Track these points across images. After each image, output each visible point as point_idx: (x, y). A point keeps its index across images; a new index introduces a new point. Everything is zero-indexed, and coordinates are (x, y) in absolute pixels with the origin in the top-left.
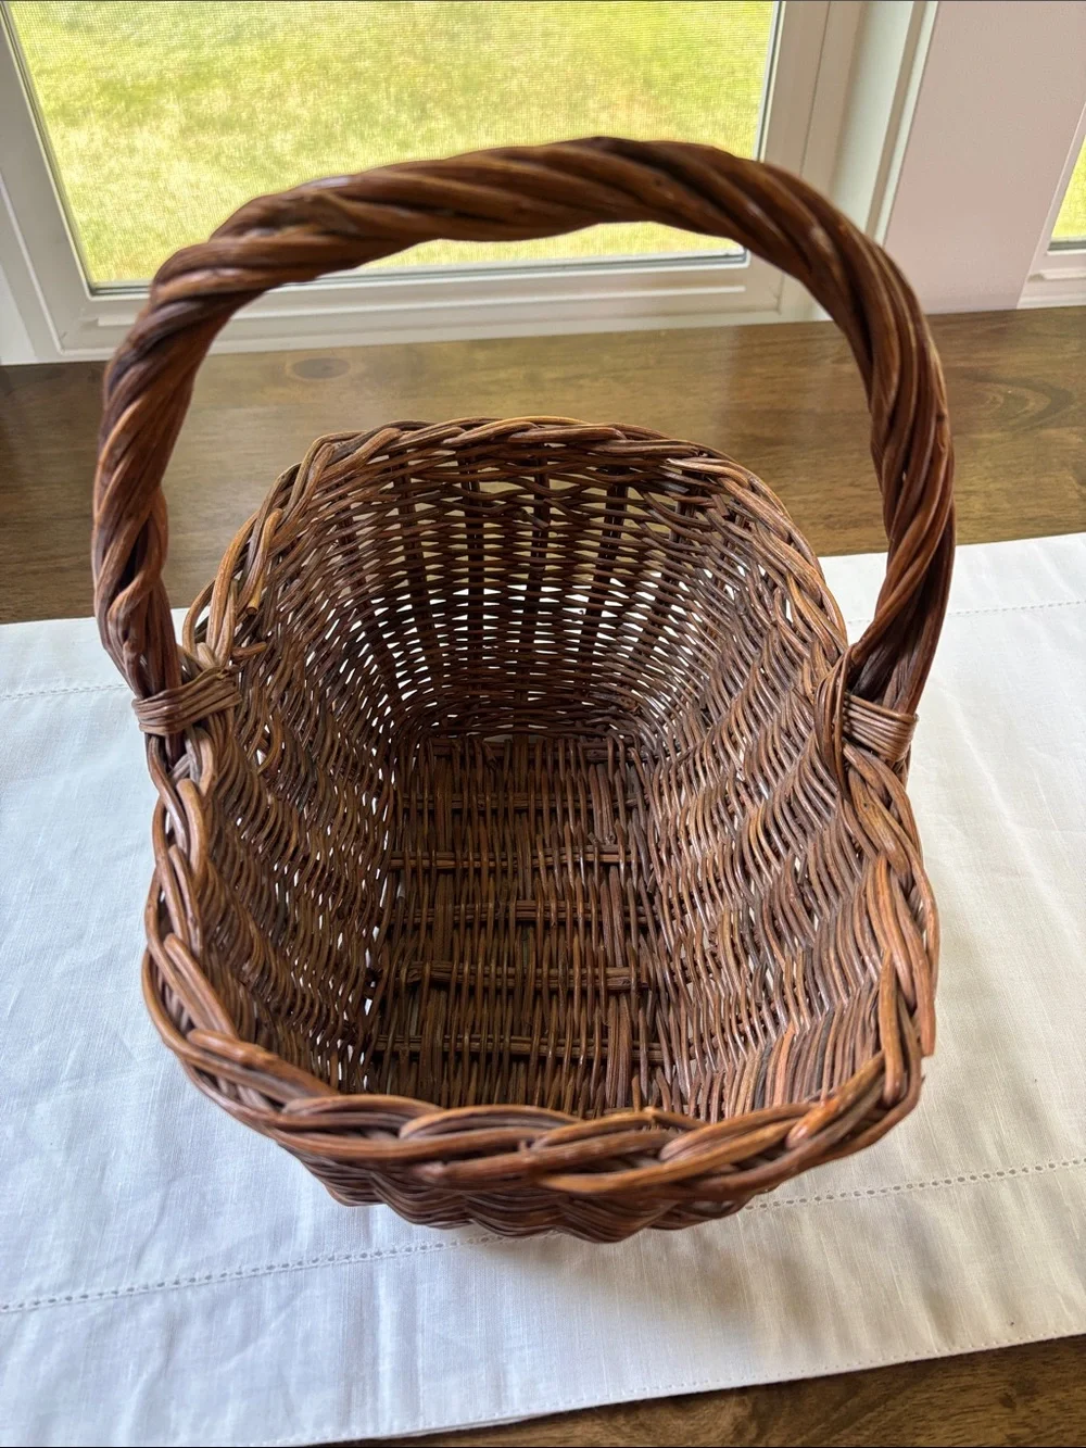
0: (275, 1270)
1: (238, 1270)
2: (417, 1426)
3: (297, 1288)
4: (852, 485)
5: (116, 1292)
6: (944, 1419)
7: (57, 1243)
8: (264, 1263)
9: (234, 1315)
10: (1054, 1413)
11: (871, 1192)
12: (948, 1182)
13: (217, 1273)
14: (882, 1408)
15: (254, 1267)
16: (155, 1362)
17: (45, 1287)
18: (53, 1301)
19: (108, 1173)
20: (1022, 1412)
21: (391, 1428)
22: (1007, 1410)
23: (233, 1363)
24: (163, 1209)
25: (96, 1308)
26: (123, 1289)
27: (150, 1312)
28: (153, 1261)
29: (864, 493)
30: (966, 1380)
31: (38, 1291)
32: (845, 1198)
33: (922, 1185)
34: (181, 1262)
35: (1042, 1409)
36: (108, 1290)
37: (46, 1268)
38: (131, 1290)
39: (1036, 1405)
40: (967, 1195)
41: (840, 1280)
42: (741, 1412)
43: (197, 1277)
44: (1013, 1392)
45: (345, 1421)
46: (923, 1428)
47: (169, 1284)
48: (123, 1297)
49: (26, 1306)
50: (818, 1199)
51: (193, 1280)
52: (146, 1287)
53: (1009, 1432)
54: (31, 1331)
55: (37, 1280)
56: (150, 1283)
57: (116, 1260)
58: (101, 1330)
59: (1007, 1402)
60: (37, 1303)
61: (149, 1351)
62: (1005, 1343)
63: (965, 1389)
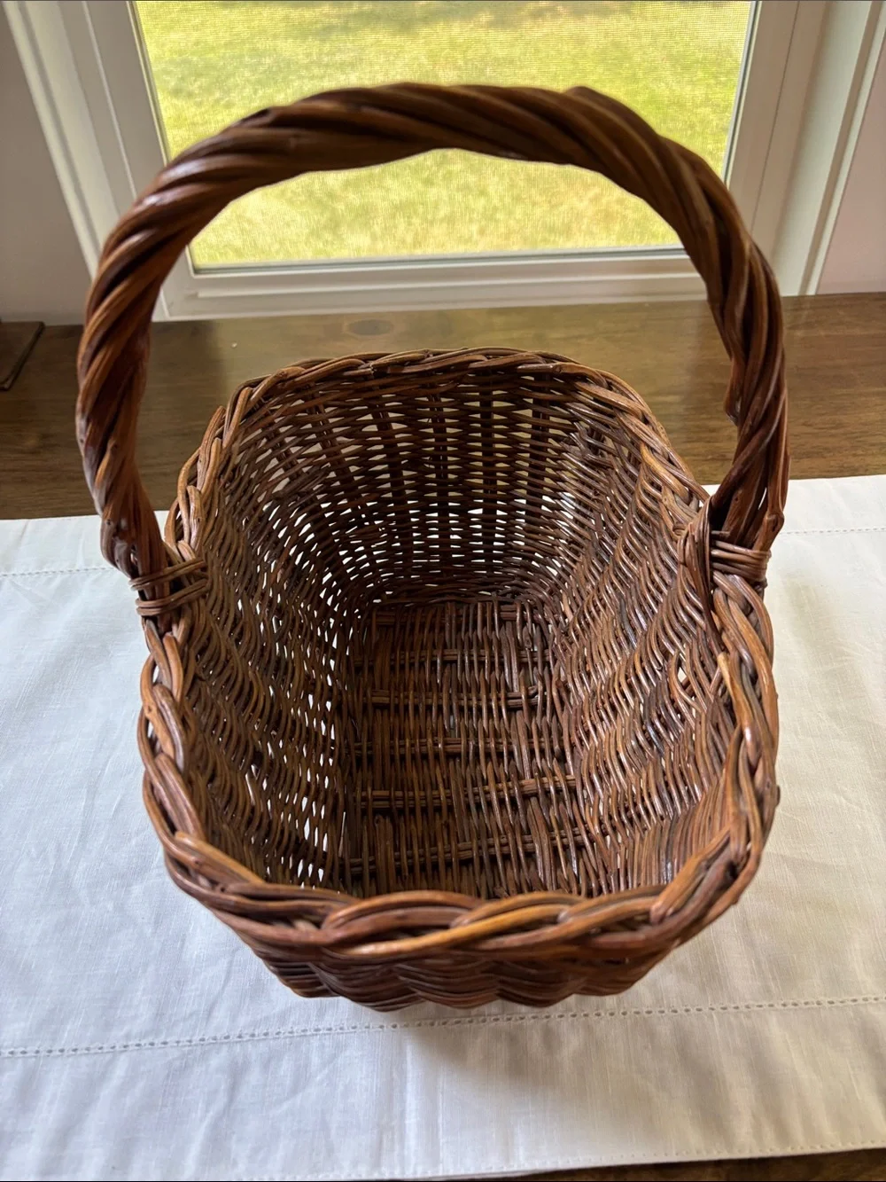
0: (321, 1032)
1: (290, 1030)
2: (437, 1172)
3: (339, 1048)
4: (804, 424)
7: (145, 998)
8: (313, 1025)
11: (832, 1003)
13: (273, 1030)
15: (303, 1028)
18: (139, 1045)
19: (187, 944)
21: (415, 1172)
23: (285, 1106)
24: (229, 973)
25: (174, 1053)
26: (196, 1039)
27: (217, 1060)
28: (220, 1015)
29: (816, 431)
31: (128, 1036)
32: (808, 1006)
34: (243, 1020)
36: (184, 1039)
37: (136, 1017)
38: (203, 1040)
41: (805, 1075)
45: (377, 1165)
47: (233, 1038)
48: (196, 1045)
49: (117, 1048)
50: (784, 1005)
51: (253, 1035)
52: (215, 1039)
55: (126, 1029)
56: (219, 1036)
57: (191, 1015)
58: (178, 1072)
60: (125, 1047)
61: (216, 1091)
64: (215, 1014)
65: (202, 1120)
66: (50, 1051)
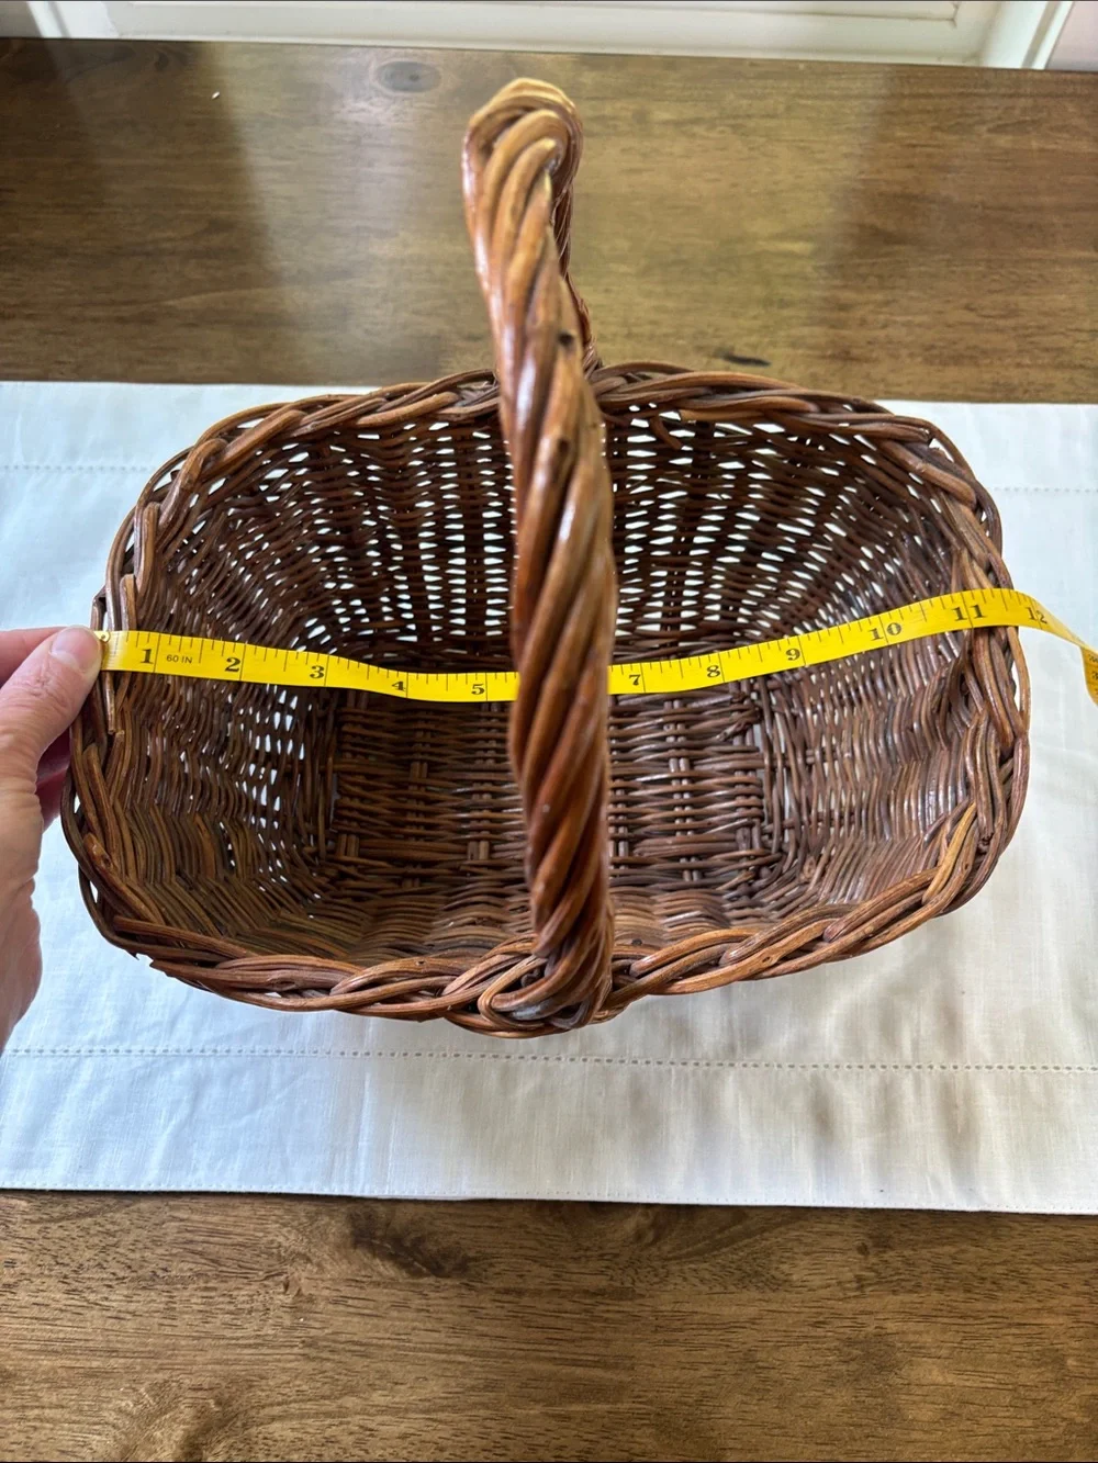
0: (282, 1054)
1: (252, 1049)
2: (385, 1191)
3: (298, 1071)
5: (154, 1051)
6: (806, 1254)
7: (108, 1004)
8: (273, 1047)
9: (247, 1082)
10: (899, 1265)
11: (791, 1066)
12: (861, 1067)
13: (235, 1048)
14: (758, 1237)
15: (265, 1049)
16: (183, 1111)
17: (98, 1039)
18: (103, 1051)
20: (873, 1260)
21: (363, 1190)
22: (860, 1256)
23: (244, 1121)
25: (137, 1063)
26: (159, 1050)
27: (180, 1072)
28: (184, 1026)
30: (833, 1227)
31: (92, 1042)
32: (767, 1067)
33: (837, 1067)
34: (206, 1035)
35: (890, 1260)
36: (148, 1049)
37: (100, 1023)
38: (166, 1051)
39: (886, 1256)
40: (874, 1081)
42: (645, 1222)
43: (219, 1049)
44: (869, 1244)
45: (328, 1178)
46: (788, 1258)
47: (196, 1051)
48: (159, 1056)
49: (82, 1053)
50: (744, 1064)
51: (215, 1051)
52: (178, 1051)
53: (858, 1273)
54: (86, 1073)
55: (87, 1037)
56: (182, 1049)
57: (155, 1025)
59: (863, 1250)
60: (91, 1051)
61: (179, 1102)
62: (871, 1205)
63: (830, 1234)
64: (179, 1026)
65: (165, 1127)
66: (16, 1051)
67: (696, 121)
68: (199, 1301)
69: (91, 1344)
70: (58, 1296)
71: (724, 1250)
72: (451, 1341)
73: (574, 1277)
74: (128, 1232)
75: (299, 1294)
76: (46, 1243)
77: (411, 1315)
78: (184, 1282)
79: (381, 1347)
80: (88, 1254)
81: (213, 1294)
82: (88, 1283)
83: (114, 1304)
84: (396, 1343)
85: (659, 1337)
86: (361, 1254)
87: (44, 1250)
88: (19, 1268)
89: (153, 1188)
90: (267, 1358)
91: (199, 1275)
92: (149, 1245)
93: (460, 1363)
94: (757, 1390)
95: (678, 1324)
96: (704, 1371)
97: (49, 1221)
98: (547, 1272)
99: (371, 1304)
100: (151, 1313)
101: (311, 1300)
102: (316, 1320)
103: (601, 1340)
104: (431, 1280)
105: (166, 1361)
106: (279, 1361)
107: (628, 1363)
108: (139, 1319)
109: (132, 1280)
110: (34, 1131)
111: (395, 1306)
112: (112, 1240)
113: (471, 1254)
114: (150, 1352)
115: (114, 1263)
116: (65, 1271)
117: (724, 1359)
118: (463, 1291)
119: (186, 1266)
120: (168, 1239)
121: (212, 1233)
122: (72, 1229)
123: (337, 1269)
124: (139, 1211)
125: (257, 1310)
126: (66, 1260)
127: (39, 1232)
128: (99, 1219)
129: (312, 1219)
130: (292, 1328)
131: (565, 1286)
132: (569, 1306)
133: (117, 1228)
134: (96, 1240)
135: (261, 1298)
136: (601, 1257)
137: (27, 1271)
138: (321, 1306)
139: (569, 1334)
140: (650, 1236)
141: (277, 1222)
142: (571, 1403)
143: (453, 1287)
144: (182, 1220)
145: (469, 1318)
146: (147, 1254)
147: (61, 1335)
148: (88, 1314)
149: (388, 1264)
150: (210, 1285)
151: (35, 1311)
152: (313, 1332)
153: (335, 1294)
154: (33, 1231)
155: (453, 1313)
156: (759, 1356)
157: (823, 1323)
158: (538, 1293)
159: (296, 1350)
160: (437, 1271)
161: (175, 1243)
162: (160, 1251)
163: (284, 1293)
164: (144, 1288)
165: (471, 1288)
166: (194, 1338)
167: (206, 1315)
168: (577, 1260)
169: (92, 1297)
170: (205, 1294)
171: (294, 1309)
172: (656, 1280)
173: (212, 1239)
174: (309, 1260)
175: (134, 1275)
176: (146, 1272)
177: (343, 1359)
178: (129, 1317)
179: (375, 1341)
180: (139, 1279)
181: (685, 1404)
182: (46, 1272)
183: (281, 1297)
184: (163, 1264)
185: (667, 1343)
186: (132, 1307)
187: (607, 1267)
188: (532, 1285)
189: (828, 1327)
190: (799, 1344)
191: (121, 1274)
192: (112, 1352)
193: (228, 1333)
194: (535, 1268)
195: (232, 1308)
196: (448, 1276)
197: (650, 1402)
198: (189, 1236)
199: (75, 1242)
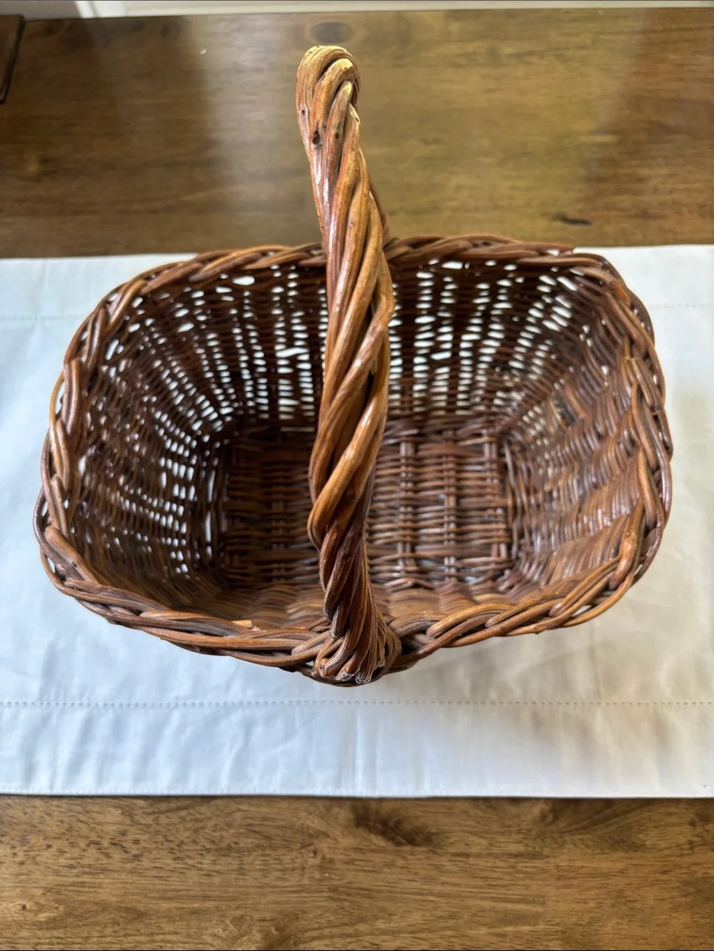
3: (313, 715)
5: (218, 704)
6: (656, 827)
7: (185, 674)
9: (279, 725)
12: (686, 704)
14: (622, 817)
16: (239, 743)
18: (185, 704)
20: (699, 830)
21: (361, 792)
22: (691, 827)
23: (280, 749)
25: (208, 711)
26: (221, 703)
27: (236, 717)
28: (235, 689)
30: (673, 809)
31: (177, 698)
33: (670, 703)
34: (250, 693)
35: (711, 829)
36: (214, 702)
37: (181, 686)
38: (225, 703)
39: (708, 827)
40: (695, 713)
42: (547, 808)
44: (696, 819)
45: (338, 785)
46: (643, 830)
47: (245, 704)
48: (221, 706)
49: (172, 705)
50: (608, 704)
51: (258, 703)
52: (233, 703)
53: (689, 838)
55: (175, 693)
56: (235, 701)
57: (216, 687)
59: (692, 823)
60: (177, 704)
61: (236, 737)
63: (670, 814)
64: (232, 688)
65: (229, 753)
66: (129, 705)
67: (531, 53)
68: (259, 863)
69: (192, 893)
70: (169, 861)
71: (600, 826)
72: (424, 887)
73: (502, 845)
74: (210, 819)
75: (324, 858)
76: (159, 828)
77: (398, 870)
78: (249, 851)
79: (379, 891)
80: (186, 834)
81: (267, 858)
82: (187, 853)
83: (205, 866)
84: (388, 889)
85: (560, 883)
86: (362, 832)
87: (157, 833)
88: (143, 844)
89: (225, 792)
90: (306, 899)
91: (258, 846)
92: (224, 827)
93: (431, 901)
94: (627, 915)
95: (573, 875)
96: (592, 904)
97: (158, 813)
98: (484, 842)
99: (370, 864)
100: (230, 871)
101: (331, 861)
102: (335, 874)
103: (522, 885)
104: (407, 848)
105: (242, 902)
106: (314, 901)
107: (541, 900)
108: (223, 876)
109: (216, 850)
110: (146, 756)
111: (386, 865)
112: (200, 825)
113: (434, 830)
114: (231, 897)
115: (203, 840)
116: (172, 845)
117: (605, 896)
118: (430, 855)
119: (249, 841)
120: (237, 823)
121: (264, 819)
122: (174, 818)
123: (347, 842)
124: (216, 805)
125: (298, 869)
126: (172, 838)
127: (153, 820)
128: (191, 811)
129: (328, 809)
130: (321, 880)
131: (496, 851)
132: (500, 864)
133: (203, 816)
134: (189, 825)
135: (298, 861)
136: (519, 832)
137: (148, 846)
138: (338, 865)
139: (501, 882)
140: (550, 818)
141: (305, 811)
142: (506, 926)
143: (423, 852)
144: (244, 811)
145: (435, 872)
146: (224, 833)
147: (173, 887)
148: (189, 873)
149: (380, 838)
150: (267, 852)
151: (154, 873)
152: (335, 883)
153: (347, 857)
154: (149, 820)
155: (425, 869)
156: (626, 893)
157: (667, 871)
158: (479, 856)
159: (325, 894)
160: (412, 842)
161: (241, 826)
162: (232, 831)
163: (314, 857)
164: (224, 855)
165: (434, 852)
166: (258, 887)
167: (265, 873)
168: (503, 833)
169: (190, 862)
170: (263, 858)
171: (321, 868)
172: (557, 846)
173: (265, 823)
174: (328, 836)
175: (217, 847)
176: (224, 845)
177: (356, 900)
178: (215, 874)
179: (375, 888)
180: (220, 849)
181: (580, 925)
182: (160, 846)
183: (312, 860)
184: (235, 840)
185: (566, 887)
186: (217, 868)
187: (524, 838)
188: (475, 850)
189: (671, 874)
190: (653, 885)
191: (208, 846)
192: (206, 898)
193: (280, 883)
194: (477, 840)
195: (280, 867)
196: (419, 845)
197: (558, 925)
198: (249, 821)
199: (177, 826)
